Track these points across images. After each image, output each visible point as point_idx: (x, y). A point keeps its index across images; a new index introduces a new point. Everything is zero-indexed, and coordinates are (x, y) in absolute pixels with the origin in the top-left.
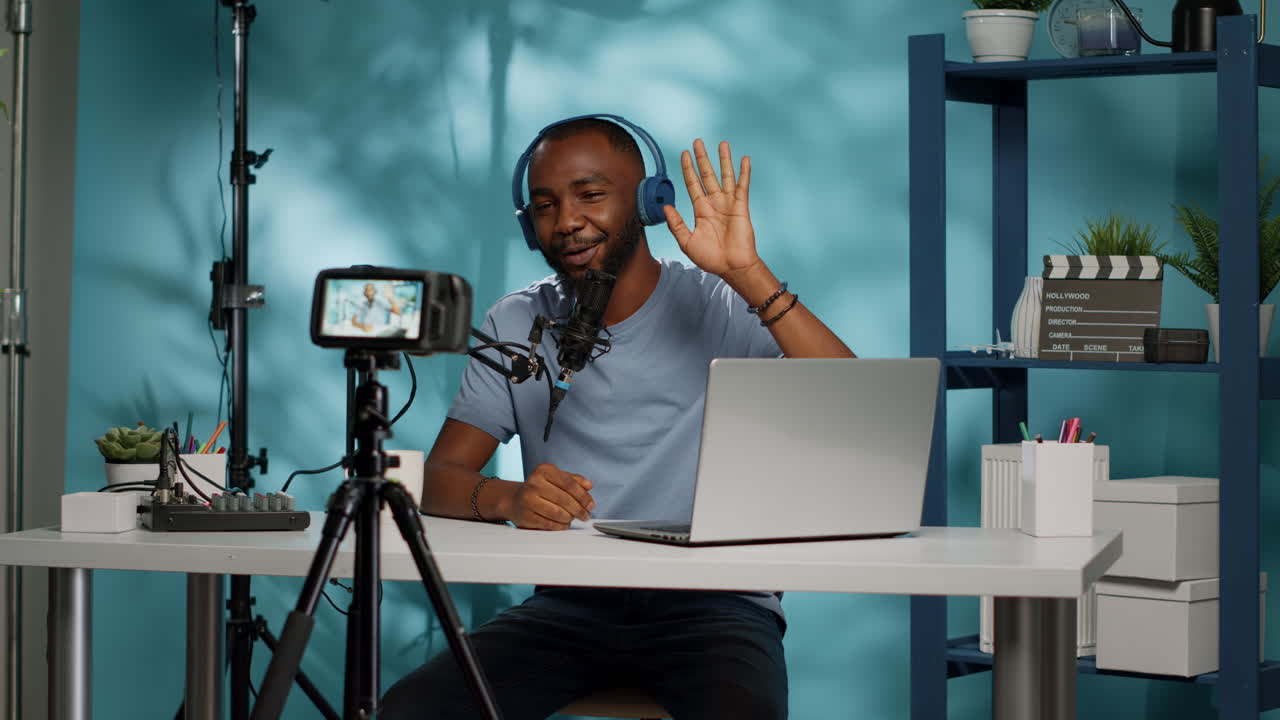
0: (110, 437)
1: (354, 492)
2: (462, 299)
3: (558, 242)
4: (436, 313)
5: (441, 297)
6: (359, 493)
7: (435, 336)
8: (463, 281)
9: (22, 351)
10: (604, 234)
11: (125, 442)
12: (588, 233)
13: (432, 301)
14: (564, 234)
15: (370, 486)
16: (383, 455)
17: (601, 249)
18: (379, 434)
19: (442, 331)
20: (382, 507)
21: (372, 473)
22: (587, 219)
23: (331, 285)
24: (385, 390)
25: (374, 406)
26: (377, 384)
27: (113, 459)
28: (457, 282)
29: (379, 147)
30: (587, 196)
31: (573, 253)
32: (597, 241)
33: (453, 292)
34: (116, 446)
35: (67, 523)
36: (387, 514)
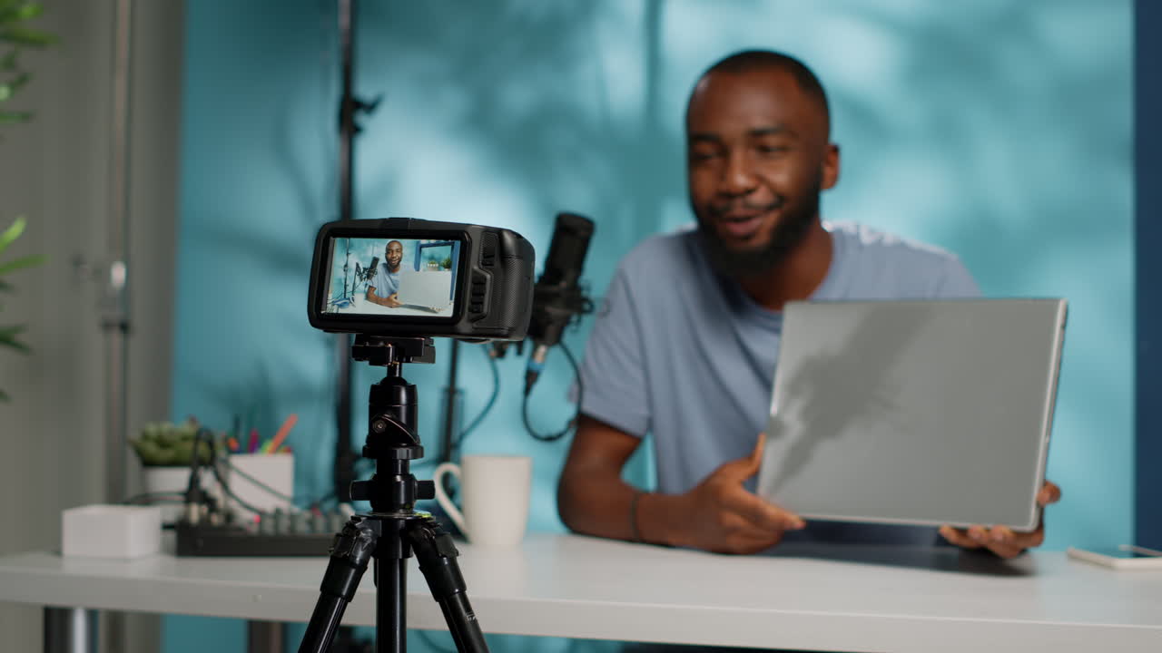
0: (146, 437)
1: (367, 535)
2: (516, 264)
3: (720, 204)
4: (480, 282)
5: (487, 261)
6: (374, 536)
7: (477, 315)
8: (518, 236)
9: (125, 327)
10: (780, 199)
11: (162, 443)
12: (760, 197)
13: (474, 266)
14: (730, 196)
15: (390, 524)
16: (409, 479)
17: (772, 219)
18: (402, 453)
19: (486, 309)
20: (407, 555)
21: (394, 506)
22: (761, 180)
23: (338, 245)
24: (412, 391)
25: (397, 412)
26: (403, 382)
27: (149, 463)
28: (509, 240)
29: (518, 96)
30: (764, 150)
31: (738, 220)
32: (769, 208)
33: (504, 255)
34: (151, 449)
35: (70, 545)
36: (413, 564)
